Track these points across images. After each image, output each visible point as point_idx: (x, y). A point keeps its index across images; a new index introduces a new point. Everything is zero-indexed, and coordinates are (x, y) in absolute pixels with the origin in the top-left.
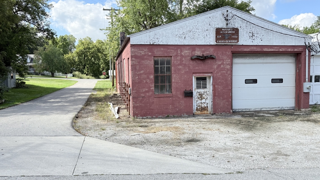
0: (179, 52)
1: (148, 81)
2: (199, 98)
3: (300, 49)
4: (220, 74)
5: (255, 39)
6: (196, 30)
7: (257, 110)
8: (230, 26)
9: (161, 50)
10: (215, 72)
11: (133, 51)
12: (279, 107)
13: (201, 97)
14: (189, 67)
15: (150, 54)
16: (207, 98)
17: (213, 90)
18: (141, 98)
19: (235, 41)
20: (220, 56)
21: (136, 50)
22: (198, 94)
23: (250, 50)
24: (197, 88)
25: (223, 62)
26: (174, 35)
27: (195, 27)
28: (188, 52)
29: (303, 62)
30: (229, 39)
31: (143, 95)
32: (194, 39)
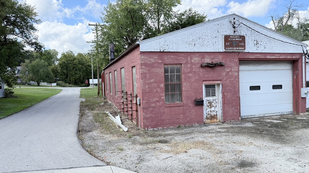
0: (189, 59)
1: (159, 90)
2: (208, 106)
3: (297, 57)
4: (229, 81)
5: (259, 46)
6: (205, 37)
7: (261, 116)
8: (237, 33)
9: (171, 57)
10: (224, 80)
11: (143, 59)
13: (210, 105)
14: (199, 74)
15: (160, 61)
16: (216, 106)
17: (222, 98)
18: (152, 109)
19: (242, 49)
20: (228, 63)
21: (146, 58)
22: (207, 102)
23: (255, 58)
24: (206, 96)
25: (231, 70)
26: (184, 42)
27: (204, 34)
28: (198, 60)
29: (300, 69)
30: (237, 46)
31: (154, 105)
32: (203, 46)
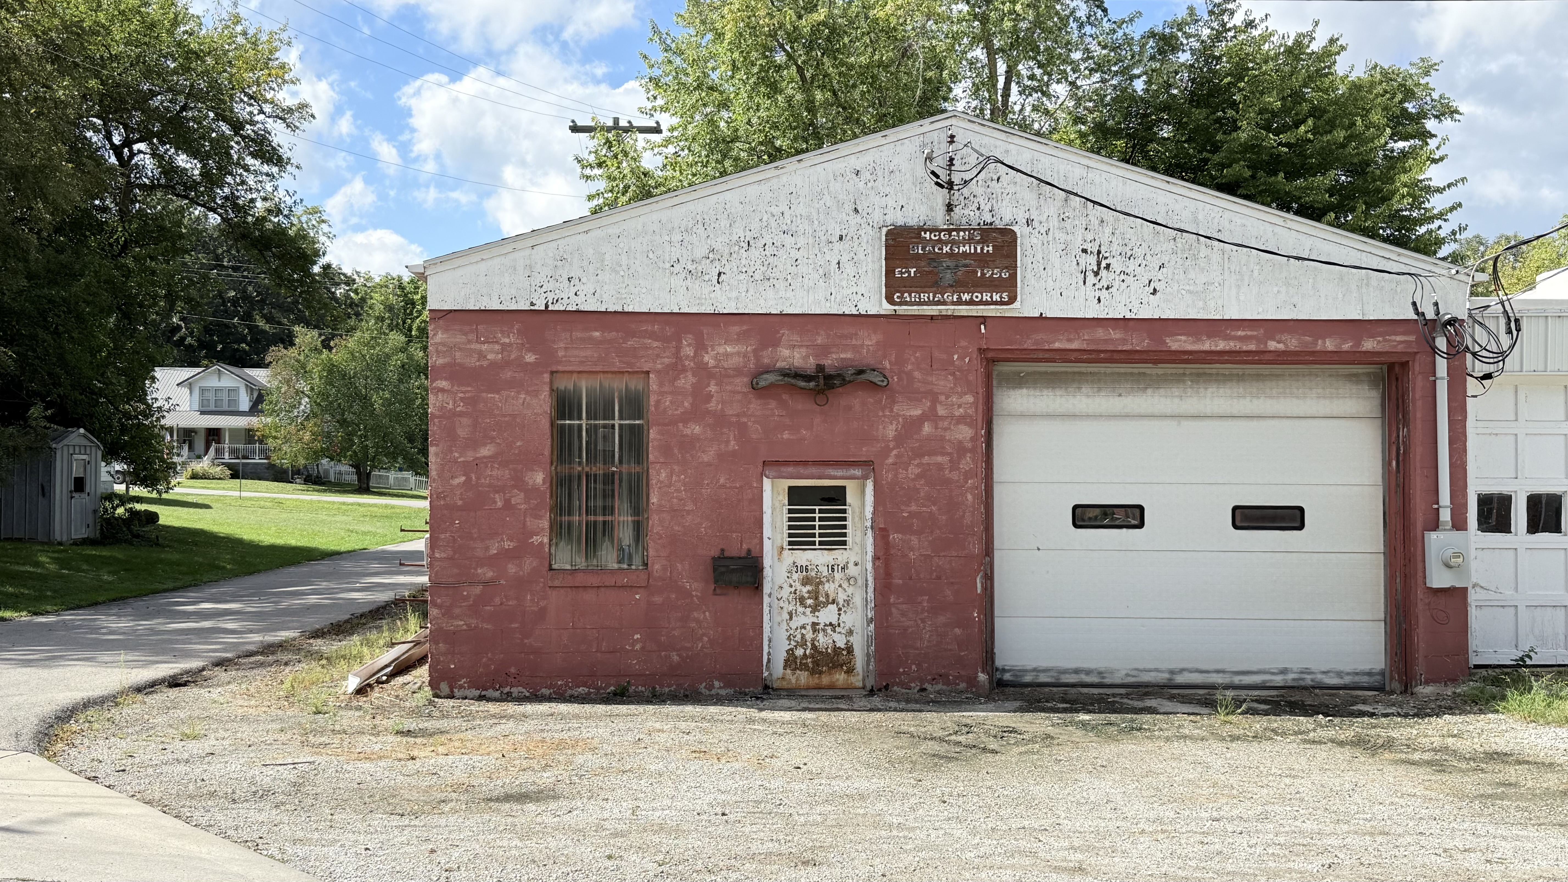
0: (689, 351)
1: (518, 498)
2: (802, 600)
3: (1398, 341)
4: (918, 471)
5: (1116, 284)
6: (780, 238)
7: (1146, 678)
8: (966, 214)
9: (591, 339)
10: (890, 460)
11: (443, 344)
12: (1284, 671)
13: (815, 595)
14: (742, 428)
15: (530, 358)
16: (847, 602)
17: (876, 558)
18: (478, 590)
19: (996, 297)
20: (917, 374)
21: (460, 339)
22: (795, 576)
23: (1085, 346)
24: (790, 543)
25: (933, 408)
26: (661, 265)
27: (773, 224)
28: (738, 353)
29: (1419, 415)
30: (959, 286)
31: (490, 574)
32: (767, 283)
